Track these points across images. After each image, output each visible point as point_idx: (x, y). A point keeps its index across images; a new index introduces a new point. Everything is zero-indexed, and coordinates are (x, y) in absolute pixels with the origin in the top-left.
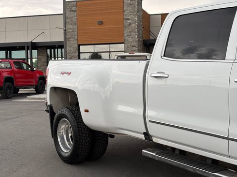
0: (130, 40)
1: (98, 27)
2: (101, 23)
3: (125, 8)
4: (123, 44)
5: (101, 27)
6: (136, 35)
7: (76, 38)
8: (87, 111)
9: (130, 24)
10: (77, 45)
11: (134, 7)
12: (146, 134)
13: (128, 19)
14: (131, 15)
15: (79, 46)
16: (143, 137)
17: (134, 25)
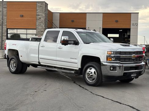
0: (40, 27)
1: (20, 18)
2: (22, 16)
3: (37, 8)
4: (36, 30)
5: (22, 18)
6: (43, 25)
7: (6, 24)
8: (21, 56)
9: (40, 18)
10: (6, 29)
11: (43, 8)
12: (39, 62)
13: (39, 15)
14: (41, 13)
15: (7, 29)
16: (38, 63)
17: (43, 19)
